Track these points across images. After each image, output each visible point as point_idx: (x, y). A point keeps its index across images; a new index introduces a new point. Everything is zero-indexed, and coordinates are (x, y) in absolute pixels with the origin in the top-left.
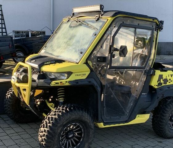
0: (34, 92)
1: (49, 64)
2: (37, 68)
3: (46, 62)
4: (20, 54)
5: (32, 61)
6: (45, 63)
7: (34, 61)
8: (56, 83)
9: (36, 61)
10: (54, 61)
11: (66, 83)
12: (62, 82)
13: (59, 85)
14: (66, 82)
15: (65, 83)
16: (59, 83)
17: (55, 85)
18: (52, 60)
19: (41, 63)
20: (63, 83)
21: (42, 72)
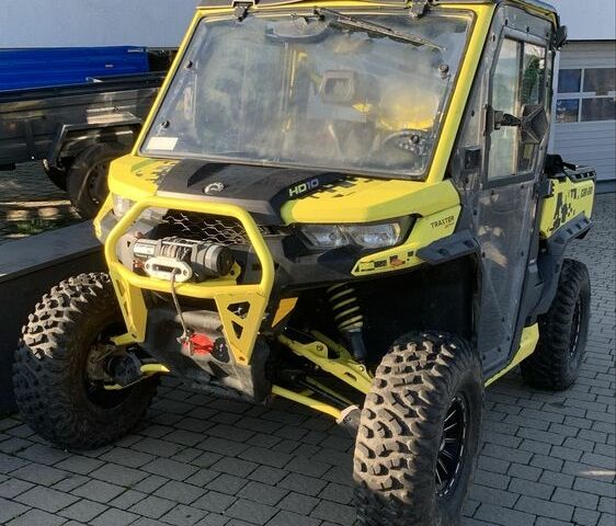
2: (266, 213)
3: (293, 187)
5: (212, 189)
6: (291, 192)
8: (378, 264)
9: (225, 185)
10: (317, 180)
11: (411, 258)
12: (396, 257)
13: (389, 268)
14: (410, 254)
15: (405, 258)
16: (388, 261)
17: (373, 272)
18: (308, 176)
20: (400, 258)
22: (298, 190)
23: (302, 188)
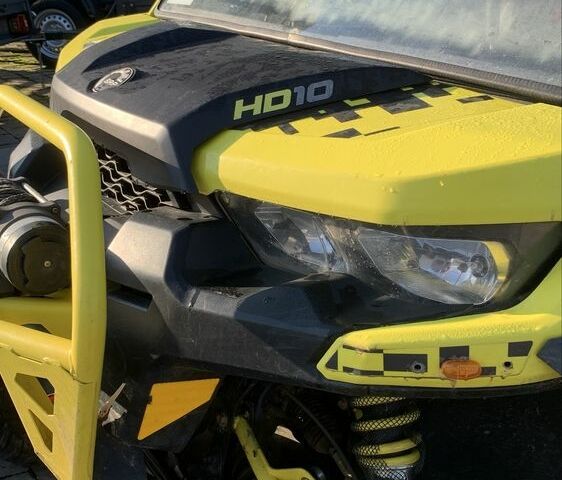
0: (136, 407)
1: (281, 118)
2: (159, 155)
4: (57, 19)
5: (107, 81)
6: (240, 108)
7: (124, 73)
9: (137, 76)
10: (329, 84)
11: (516, 361)
13: (434, 377)
14: (519, 348)
15: (496, 357)
16: (434, 359)
18: (307, 70)
19: (191, 100)
20: (480, 356)
21: (216, 199)
22: (262, 104)
23: (278, 100)
